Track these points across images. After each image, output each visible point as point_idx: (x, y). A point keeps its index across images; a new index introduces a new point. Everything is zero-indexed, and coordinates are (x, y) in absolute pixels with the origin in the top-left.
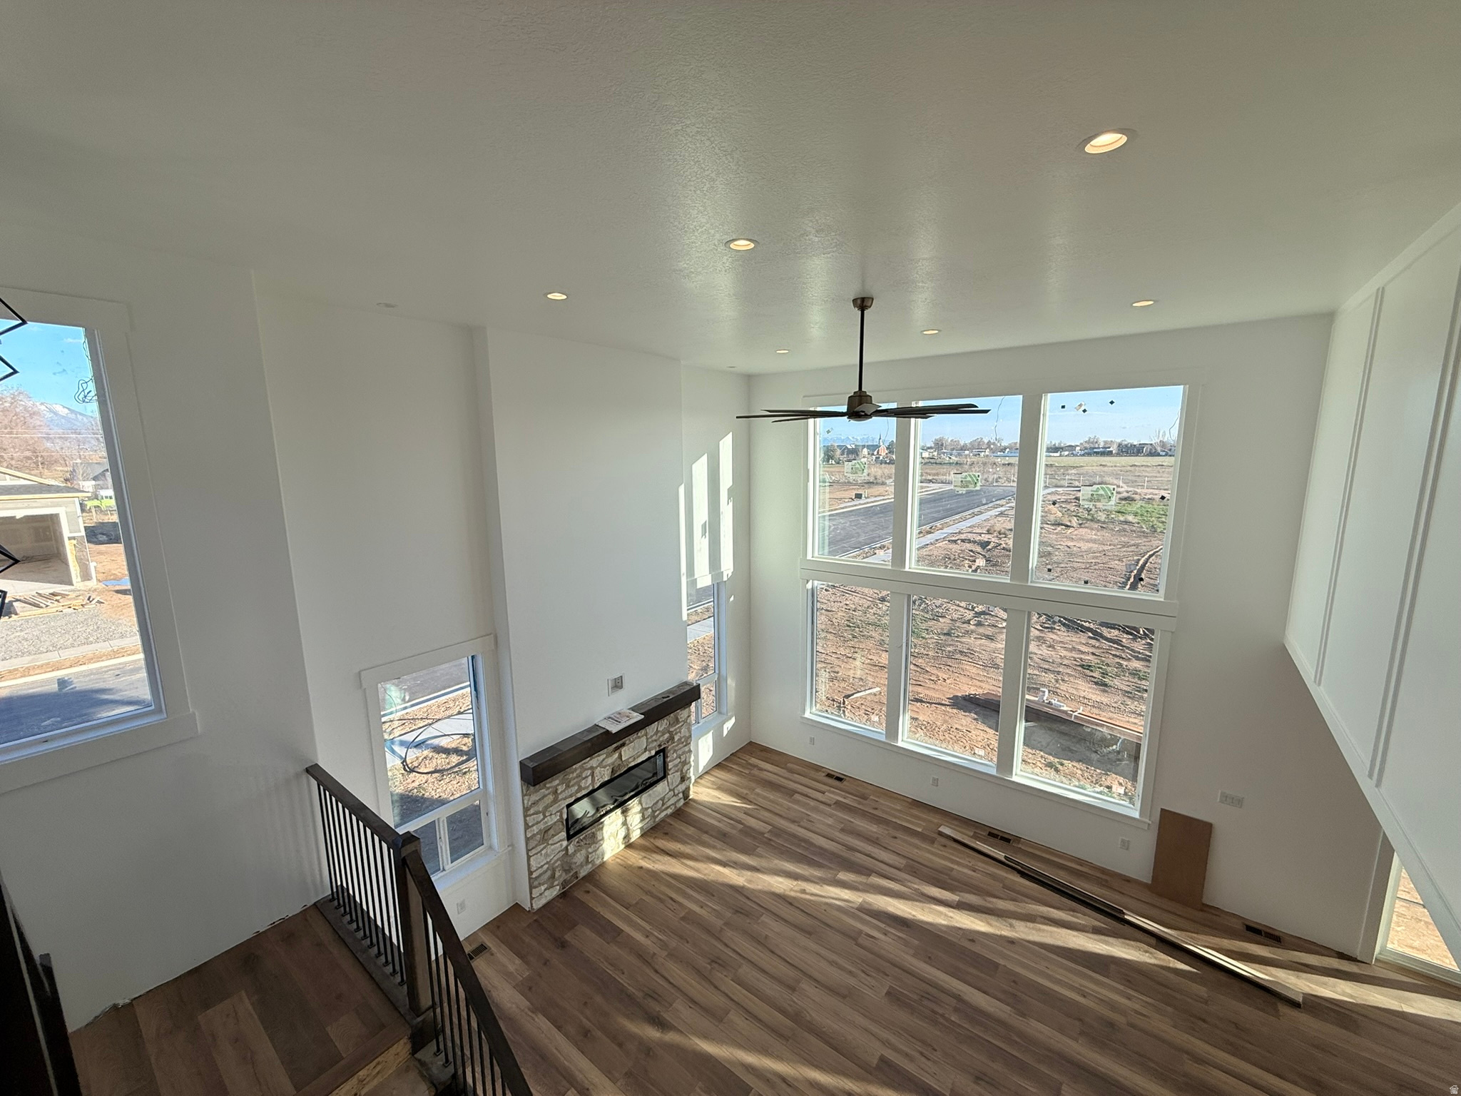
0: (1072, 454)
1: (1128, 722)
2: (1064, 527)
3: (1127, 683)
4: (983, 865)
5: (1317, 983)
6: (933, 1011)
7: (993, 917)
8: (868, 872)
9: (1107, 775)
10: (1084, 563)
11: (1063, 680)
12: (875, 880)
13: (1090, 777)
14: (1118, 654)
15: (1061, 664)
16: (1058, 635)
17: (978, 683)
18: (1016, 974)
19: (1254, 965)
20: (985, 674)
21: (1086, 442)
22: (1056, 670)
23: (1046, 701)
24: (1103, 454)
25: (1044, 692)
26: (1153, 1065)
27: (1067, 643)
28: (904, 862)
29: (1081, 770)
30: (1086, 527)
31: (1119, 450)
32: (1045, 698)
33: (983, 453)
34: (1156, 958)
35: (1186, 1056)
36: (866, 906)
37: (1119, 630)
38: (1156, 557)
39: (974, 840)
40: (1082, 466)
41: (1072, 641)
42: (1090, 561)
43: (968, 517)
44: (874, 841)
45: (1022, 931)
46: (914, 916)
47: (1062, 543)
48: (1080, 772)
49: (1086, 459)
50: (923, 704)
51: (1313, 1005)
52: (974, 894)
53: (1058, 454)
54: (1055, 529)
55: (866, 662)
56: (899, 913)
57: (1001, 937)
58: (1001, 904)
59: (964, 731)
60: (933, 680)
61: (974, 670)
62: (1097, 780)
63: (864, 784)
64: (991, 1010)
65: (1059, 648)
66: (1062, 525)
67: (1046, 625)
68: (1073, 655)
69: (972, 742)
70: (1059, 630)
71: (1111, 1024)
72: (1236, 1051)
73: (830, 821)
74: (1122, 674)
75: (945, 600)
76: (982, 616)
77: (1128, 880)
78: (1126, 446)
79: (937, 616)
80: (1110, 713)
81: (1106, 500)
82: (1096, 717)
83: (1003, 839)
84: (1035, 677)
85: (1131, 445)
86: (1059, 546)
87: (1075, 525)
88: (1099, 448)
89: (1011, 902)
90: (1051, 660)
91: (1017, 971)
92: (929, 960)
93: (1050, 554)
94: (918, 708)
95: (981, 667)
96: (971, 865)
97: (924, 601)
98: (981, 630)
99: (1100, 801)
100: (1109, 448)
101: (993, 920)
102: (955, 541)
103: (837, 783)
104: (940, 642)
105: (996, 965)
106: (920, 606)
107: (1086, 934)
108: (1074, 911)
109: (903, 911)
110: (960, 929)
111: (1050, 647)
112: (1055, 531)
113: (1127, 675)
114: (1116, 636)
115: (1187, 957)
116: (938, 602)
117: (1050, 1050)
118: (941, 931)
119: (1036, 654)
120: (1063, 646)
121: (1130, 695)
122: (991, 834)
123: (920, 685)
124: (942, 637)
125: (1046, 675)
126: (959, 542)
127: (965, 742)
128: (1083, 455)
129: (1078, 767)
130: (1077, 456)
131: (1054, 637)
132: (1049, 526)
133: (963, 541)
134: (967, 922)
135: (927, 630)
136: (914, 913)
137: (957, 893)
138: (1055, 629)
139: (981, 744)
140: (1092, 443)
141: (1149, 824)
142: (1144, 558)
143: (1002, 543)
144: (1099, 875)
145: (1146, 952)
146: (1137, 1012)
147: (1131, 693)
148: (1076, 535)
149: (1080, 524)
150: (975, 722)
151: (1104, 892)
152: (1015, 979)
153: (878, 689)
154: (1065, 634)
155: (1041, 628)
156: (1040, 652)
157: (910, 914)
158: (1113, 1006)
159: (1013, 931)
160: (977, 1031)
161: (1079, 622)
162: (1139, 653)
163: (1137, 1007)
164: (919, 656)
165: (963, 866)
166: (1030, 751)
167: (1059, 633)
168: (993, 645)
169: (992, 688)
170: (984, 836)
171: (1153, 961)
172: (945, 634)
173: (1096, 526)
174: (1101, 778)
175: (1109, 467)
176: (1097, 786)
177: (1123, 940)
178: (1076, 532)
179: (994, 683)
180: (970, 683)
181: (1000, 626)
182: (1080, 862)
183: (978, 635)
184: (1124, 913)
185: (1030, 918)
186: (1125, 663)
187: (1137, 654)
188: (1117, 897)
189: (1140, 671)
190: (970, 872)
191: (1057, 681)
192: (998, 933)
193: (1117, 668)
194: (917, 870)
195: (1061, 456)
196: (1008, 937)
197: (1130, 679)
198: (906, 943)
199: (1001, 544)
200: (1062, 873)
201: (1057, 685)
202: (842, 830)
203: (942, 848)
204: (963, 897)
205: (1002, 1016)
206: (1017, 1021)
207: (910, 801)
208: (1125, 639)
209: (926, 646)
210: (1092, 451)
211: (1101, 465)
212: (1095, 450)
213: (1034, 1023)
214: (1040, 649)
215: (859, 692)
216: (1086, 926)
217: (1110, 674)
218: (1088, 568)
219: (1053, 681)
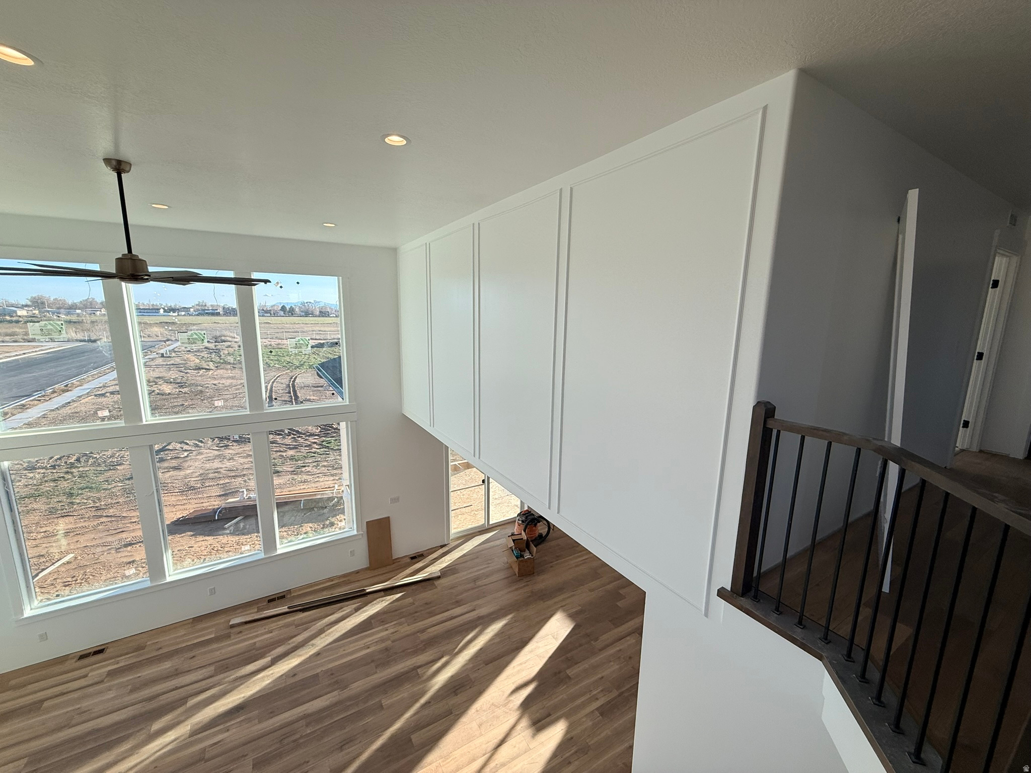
0: (188, 314)
1: (300, 489)
2: (204, 370)
3: (291, 466)
4: (275, 624)
5: (441, 564)
6: (294, 741)
7: (299, 650)
8: (183, 700)
9: (302, 526)
10: (231, 394)
11: (249, 479)
12: (192, 702)
13: (293, 533)
14: (278, 450)
15: (243, 469)
16: (233, 449)
17: (182, 507)
18: (331, 669)
19: (421, 572)
20: (185, 498)
21: (197, 305)
22: (241, 474)
23: (246, 498)
24: (213, 314)
25: (243, 491)
26: (410, 651)
27: (242, 453)
28: (212, 668)
29: (285, 531)
30: (222, 369)
31: (224, 312)
32: (245, 495)
33: (98, 312)
34: (387, 601)
35: (418, 634)
36: (196, 727)
37: (273, 434)
38: (277, 382)
39: (261, 613)
40: (200, 324)
41: (245, 450)
42: (235, 392)
43: (107, 371)
44: (177, 673)
45: (321, 643)
46: (244, 697)
47: (208, 382)
48: (285, 533)
49: (200, 318)
50: (134, 546)
51: (445, 572)
52: (279, 646)
53: (176, 314)
54: (199, 373)
55: (39, 537)
56: (230, 706)
57: (310, 657)
58: (300, 638)
59: (187, 548)
60: (135, 522)
61: (173, 499)
62: (297, 533)
63: (133, 638)
64: (328, 703)
65: (237, 458)
66: (203, 369)
67: (221, 445)
68: (249, 460)
69: (198, 554)
70: (233, 446)
71: (387, 649)
72: (432, 614)
73: (111, 694)
74: (285, 461)
75: (116, 450)
76: (162, 453)
77: (357, 572)
78: (228, 308)
79: (113, 466)
80: (288, 489)
81: (305, 347)
82: (280, 494)
83: (279, 598)
84: (227, 485)
85: (232, 308)
86: (207, 385)
87: (213, 368)
88: (209, 310)
89: (305, 632)
90: (235, 469)
91: (331, 667)
92: (273, 714)
93: (201, 392)
94: (130, 552)
95: (179, 493)
96: (267, 630)
97: (91, 456)
98: (166, 464)
99: (334, 536)
100: (217, 310)
101: (299, 652)
102: (103, 395)
103: (100, 657)
104: (127, 487)
105: (317, 675)
106: (88, 461)
107: (353, 615)
108: (342, 608)
109: (234, 701)
110: (282, 675)
111: (230, 460)
112: (199, 374)
113: (288, 461)
114: (272, 439)
115: (398, 590)
116: (109, 453)
117: (366, 691)
118: (271, 688)
119: (222, 468)
120: (239, 456)
121: (295, 473)
122: (270, 601)
123: (123, 531)
124: (127, 482)
125: (236, 480)
126: (108, 394)
127: (192, 557)
128: (198, 315)
129: (283, 531)
130: (192, 315)
131: (230, 451)
132: (193, 371)
133: (112, 393)
134: (284, 667)
135: (107, 481)
136: (243, 695)
137: (267, 655)
138: (229, 445)
139: (206, 551)
140: (202, 306)
141: (362, 534)
142: (269, 385)
143: (155, 389)
144: (344, 579)
145: (382, 601)
146: (393, 633)
147: (295, 471)
148: (217, 375)
149: (217, 367)
150: (193, 538)
151: (349, 587)
152: (331, 673)
153: (72, 555)
154: (238, 447)
155: (218, 448)
156: (225, 466)
157: (240, 698)
158: (382, 640)
159: (316, 647)
160: (327, 722)
161: (244, 436)
162: (290, 445)
163: (392, 630)
164: (109, 506)
165: (261, 635)
166: (247, 537)
167: (233, 448)
168: (182, 473)
169: (195, 506)
170: (266, 605)
171: (387, 603)
172: (129, 479)
173: (229, 366)
174: (299, 530)
175: (221, 324)
176: (299, 536)
177: (370, 604)
178: (215, 373)
179: (196, 501)
180: (174, 510)
181: (182, 456)
182: (330, 579)
183: (165, 469)
184: (365, 590)
185: (321, 631)
186: (284, 454)
187: (289, 446)
188: (357, 584)
189: (295, 456)
190: (271, 635)
191: (245, 481)
192: (308, 656)
193: (281, 459)
194: (225, 666)
195: (178, 315)
196: (314, 654)
197: (291, 463)
198: (249, 720)
199: (154, 391)
200: (325, 593)
201: (247, 484)
202: (132, 691)
203: (240, 635)
204: (273, 655)
205: (334, 700)
206: (346, 693)
207: (191, 621)
208: (278, 438)
209: (112, 495)
210: (203, 312)
211: (215, 322)
212: (206, 311)
213: (356, 685)
214: (223, 464)
215: (43, 570)
216: (351, 611)
217: (278, 464)
218: (235, 398)
219: (242, 482)
